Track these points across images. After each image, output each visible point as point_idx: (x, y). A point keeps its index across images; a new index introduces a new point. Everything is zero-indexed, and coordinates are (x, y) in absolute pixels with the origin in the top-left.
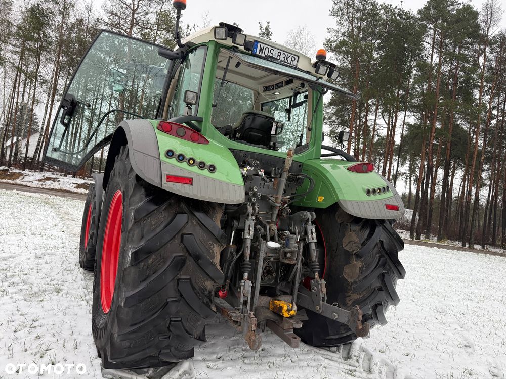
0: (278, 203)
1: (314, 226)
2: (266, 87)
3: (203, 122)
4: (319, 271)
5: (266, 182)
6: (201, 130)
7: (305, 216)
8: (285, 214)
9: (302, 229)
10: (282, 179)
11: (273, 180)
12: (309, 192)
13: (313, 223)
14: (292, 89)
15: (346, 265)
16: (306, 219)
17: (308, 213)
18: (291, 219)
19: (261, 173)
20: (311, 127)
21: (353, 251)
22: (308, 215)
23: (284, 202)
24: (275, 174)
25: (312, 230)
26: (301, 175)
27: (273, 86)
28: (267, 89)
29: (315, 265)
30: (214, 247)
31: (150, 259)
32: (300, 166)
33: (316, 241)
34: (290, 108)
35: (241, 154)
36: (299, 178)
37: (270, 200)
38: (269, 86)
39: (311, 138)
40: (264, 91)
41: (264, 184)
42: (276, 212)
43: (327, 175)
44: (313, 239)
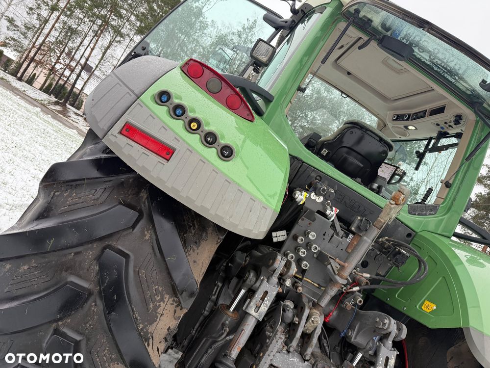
0: (341, 277)
1: (396, 353)
2: (398, 116)
3: (272, 104)
5: (337, 234)
6: (264, 113)
7: (384, 324)
8: (349, 304)
9: (371, 344)
10: (366, 239)
11: (351, 236)
12: (411, 283)
13: (396, 345)
14: (438, 125)
16: (385, 332)
17: (393, 321)
18: (357, 317)
19: (332, 213)
20: (451, 182)
22: (391, 325)
23: (355, 282)
24: (359, 228)
25: (387, 359)
26: (405, 247)
27: (409, 115)
28: (399, 118)
30: (162, 300)
31: (24, 265)
32: (409, 235)
34: (425, 152)
35: (313, 175)
36: (399, 252)
37: (329, 266)
38: (404, 115)
39: (445, 200)
40: (393, 120)
41: (332, 236)
42: (333, 291)
43: (458, 269)
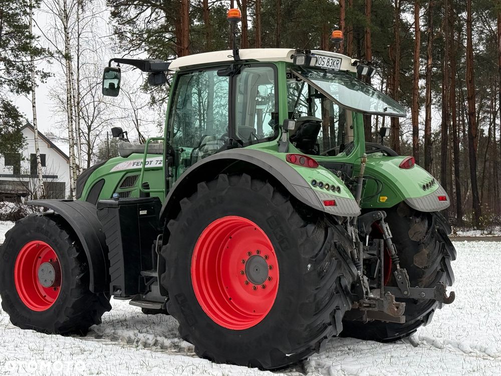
1: (388, 224)
4: (399, 263)
7: (379, 215)
10: (359, 185)
15: (416, 254)
16: (380, 219)
17: (380, 212)
21: (420, 240)
22: (381, 214)
25: (386, 228)
29: (396, 258)
33: (392, 237)
39: (354, 137)
44: (389, 235)
